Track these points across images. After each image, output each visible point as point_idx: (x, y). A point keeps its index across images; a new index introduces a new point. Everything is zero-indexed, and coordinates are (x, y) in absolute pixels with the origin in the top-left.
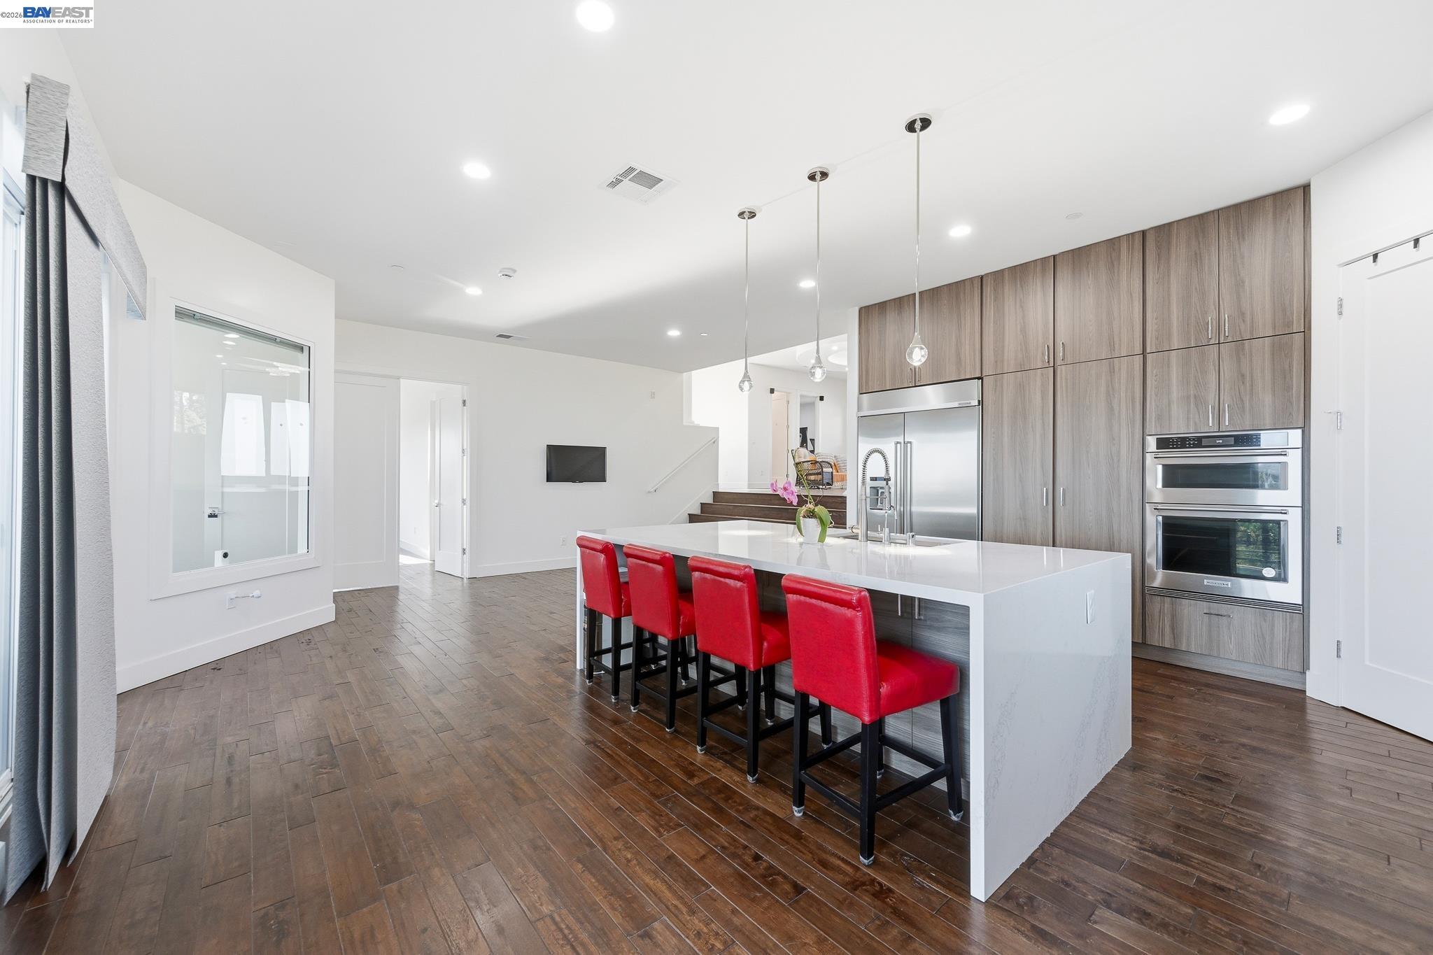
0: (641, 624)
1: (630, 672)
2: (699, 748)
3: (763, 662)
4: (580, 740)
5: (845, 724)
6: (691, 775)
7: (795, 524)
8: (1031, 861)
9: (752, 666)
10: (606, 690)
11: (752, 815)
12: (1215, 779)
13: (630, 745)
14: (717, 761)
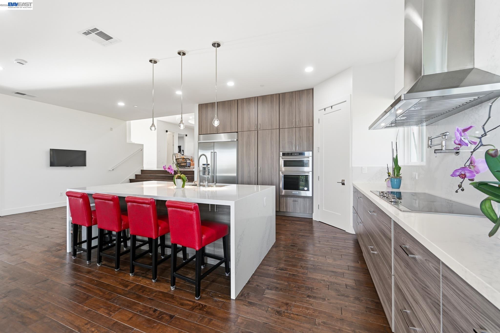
0: (102, 228)
1: (97, 249)
2: (131, 274)
3: (159, 235)
4: (68, 285)
5: (191, 252)
6: (126, 286)
7: (173, 181)
8: (249, 282)
9: (154, 237)
10: (84, 259)
11: (154, 295)
12: (294, 245)
13: (96, 281)
14: (140, 277)
